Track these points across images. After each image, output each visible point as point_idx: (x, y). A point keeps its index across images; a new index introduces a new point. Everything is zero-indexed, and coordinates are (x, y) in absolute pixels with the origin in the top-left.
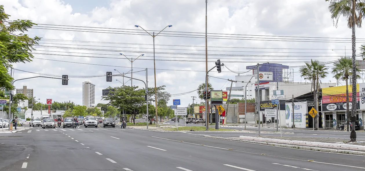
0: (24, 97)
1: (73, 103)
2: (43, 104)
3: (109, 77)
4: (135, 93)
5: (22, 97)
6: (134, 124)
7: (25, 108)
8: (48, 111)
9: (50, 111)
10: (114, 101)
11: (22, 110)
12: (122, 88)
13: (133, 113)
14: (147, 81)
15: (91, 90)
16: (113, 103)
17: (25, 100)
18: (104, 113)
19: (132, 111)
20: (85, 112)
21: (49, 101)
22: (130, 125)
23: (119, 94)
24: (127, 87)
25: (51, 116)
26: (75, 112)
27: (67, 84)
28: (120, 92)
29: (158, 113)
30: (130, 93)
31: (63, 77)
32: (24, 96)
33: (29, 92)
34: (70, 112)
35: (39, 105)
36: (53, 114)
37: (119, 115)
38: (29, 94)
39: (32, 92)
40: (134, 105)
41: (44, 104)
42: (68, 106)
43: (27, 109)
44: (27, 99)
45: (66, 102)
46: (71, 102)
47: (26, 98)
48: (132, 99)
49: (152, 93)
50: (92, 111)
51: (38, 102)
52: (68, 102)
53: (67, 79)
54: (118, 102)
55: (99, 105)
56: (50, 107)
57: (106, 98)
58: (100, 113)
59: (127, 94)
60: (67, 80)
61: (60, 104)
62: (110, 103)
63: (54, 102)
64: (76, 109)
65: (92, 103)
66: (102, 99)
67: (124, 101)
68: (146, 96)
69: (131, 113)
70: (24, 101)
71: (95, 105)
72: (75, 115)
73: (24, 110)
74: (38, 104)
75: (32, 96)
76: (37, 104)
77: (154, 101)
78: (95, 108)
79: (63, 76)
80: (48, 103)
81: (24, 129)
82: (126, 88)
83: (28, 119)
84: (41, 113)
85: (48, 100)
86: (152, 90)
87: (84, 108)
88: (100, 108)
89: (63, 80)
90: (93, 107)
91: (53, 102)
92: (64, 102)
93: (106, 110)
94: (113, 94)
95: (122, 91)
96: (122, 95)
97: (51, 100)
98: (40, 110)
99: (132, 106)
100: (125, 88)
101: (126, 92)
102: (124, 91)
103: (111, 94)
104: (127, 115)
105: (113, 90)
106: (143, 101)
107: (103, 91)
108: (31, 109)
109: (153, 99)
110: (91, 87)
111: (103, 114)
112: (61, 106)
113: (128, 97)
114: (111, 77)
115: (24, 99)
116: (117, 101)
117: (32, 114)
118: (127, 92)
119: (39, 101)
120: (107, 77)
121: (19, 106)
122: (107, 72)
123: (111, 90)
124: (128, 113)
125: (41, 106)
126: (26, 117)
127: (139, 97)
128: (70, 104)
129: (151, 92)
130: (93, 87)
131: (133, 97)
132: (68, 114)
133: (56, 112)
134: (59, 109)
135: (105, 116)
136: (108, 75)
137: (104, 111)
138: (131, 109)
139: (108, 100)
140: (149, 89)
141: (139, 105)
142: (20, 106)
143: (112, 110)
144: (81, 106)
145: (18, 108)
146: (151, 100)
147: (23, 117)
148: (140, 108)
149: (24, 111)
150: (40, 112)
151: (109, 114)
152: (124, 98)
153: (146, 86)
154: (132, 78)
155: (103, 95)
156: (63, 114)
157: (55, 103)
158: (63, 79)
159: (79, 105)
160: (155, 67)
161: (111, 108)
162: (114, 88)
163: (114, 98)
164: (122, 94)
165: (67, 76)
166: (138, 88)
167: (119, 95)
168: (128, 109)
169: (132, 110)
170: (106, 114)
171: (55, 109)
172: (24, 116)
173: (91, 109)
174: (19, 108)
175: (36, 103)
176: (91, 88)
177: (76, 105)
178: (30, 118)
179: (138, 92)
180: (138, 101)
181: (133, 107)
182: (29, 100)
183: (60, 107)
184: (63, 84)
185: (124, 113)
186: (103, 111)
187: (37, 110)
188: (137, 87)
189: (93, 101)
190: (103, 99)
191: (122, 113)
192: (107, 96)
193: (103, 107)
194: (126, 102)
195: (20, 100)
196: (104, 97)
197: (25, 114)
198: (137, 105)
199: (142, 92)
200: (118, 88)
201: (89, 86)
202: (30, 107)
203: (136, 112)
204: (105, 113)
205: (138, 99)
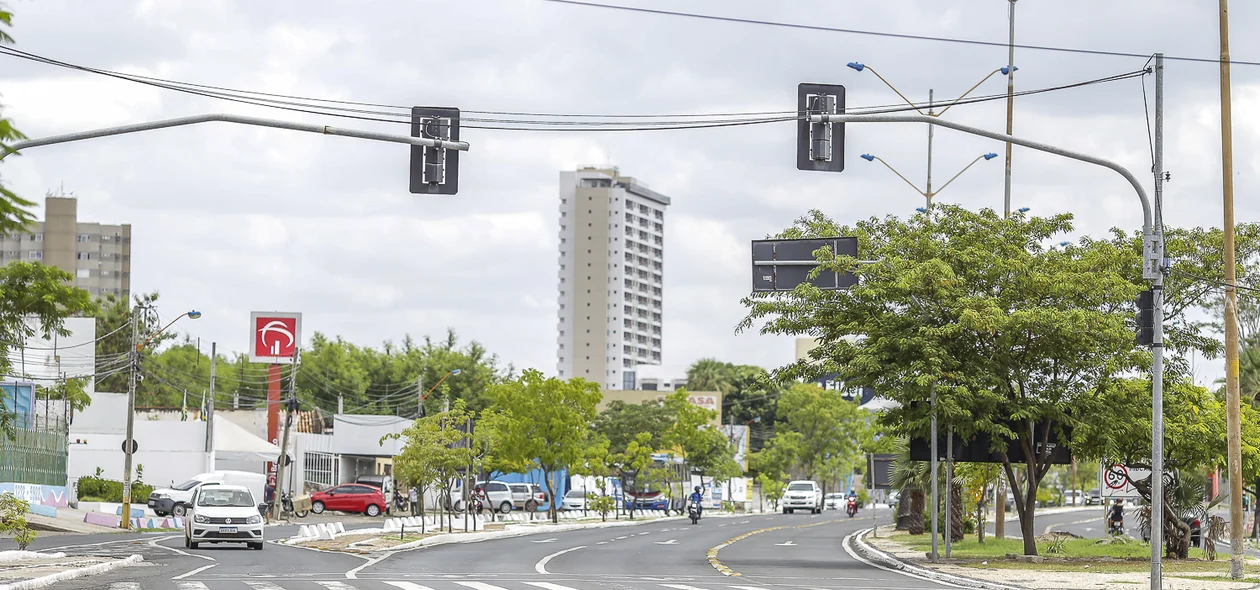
0: (62, 297)
1: (476, 353)
2: (219, 361)
3: (820, 126)
4: (1038, 276)
5: (48, 298)
6: (1030, 548)
7: (68, 392)
8: (261, 417)
9: (283, 415)
10: (851, 339)
11: (41, 404)
12: (928, 227)
13: (1016, 453)
14: (1156, 167)
15: (636, 238)
16: (846, 357)
17: (69, 323)
18: (743, 448)
19: (1014, 436)
20: (585, 433)
21: (273, 331)
22: (995, 562)
23: (903, 283)
24: (973, 218)
25: (288, 461)
26: (503, 428)
27: (451, 188)
28: (908, 267)
29: (1245, 457)
30: (993, 278)
31: (415, 125)
32: (62, 283)
33: (94, 247)
34: (458, 435)
35: (183, 367)
36: (304, 443)
37: (896, 470)
38: (95, 263)
39: (119, 250)
40: (1033, 384)
41: (232, 359)
42: (432, 380)
43: (86, 401)
44: (89, 310)
45: (419, 344)
46: (462, 348)
47: (76, 303)
48: (1015, 333)
49: (1186, 274)
50: (644, 427)
51: (180, 342)
52: (439, 341)
53: (455, 137)
54: (893, 348)
55: (702, 376)
56: (284, 385)
57: (786, 312)
58: (715, 450)
59: (973, 282)
60: (453, 156)
61: (365, 359)
62: (817, 355)
63: (319, 341)
64: (504, 403)
65: (642, 352)
66: (748, 322)
67: (944, 340)
68: (1146, 301)
69: (1003, 448)
70: (64, 333)
71: (670, 369)
72: (495, 456)
73: (58, 407)
74: (180, 356)
75: (119, 284)
76: (171, 361)
77: (1209, 348)
78: (676, 404)
79: (417, 112)
80: (261, 350)
81: (72, 573)
82: (963, 231)
83: (92, 489)
84: (209, 437)
85: (261, 322)
86: (1191, 252)
87: (580, 394)
88: (712, 402)
89: (416, 151)
90: (649, 396)
91: (305, 342)
92: (399, 347)
93: (770, 420)
94: (850, 280)
95: (923, 254)
96: (928, 290)
97: (291, 323)
98: (194, 406)
99: (1011, 395)
100: (950, 232)
101: (960, 267)
102: (946, 258)
103: (825, 278)
104: (965, 474)
105: (849, 244)
106: (1108, 343)
107: (759, 249)
108: (122, 401)
109: (1205, 333)
110: (636, 212)
111: (741, 455)
112: (374, 373)
113: (979, 308)
114: (839, 129)
115: (60, 307)
116: (883, 341)
117: (130, 447)
118: (973, 265)
119: (184, 332)
120: (803, 127)
121: (17, 367)
122: (804, 89)
123: (829, 240)
124: (976, 449)
125: (199, 376)
126: (78, 467)
127: (1080, 312)
128: (456, 362)
129: (1188, 267)
130: (651, 217)
131: (1027, 314)
132: (441, 448)
133: (330, 425)
134: (357, 406)
135: (752, 473)
136: (817, 107)
137: (754, 427)
138: (1002, 413)
139: (796, 328)
140: (1175, 242)
141: (1080, 382)
142: (29, 369)
143: (822, 419)
144: (553, 385)
145: (8, 387)
146: (1183, 340)
147: (51, 469)
148: (1084, 409)
149: (61, 413)
150: (194, 424)
151: (790, 453)
152: (946, 319)
153: (1153, 212)
154: (1010, 142)
155: (759, 286)
156: (397, 447)
157: (328, 353)
158: (421, 139)
159: (532, 375)
160: (1224, 46)
161: (808, 400)
162: (852, 226)
163: (857, 315)
164: (928, 281)
165: (454, 113)
166: (1068, 228)
167: (894, 294)
168: (976, 415)
169: (1013, 426)
170: (762, 457)
171: (328, 400)
172: (61, 462)
173: (633, 408)
174: (16, 387)
175: (164, 346)
176: (636, 225)
177: (501, 369)
178: (114, 472)
179: (1069, 269)
180: (1061, 348)
181: (1025, 403)
182: (100, 319)
183: (363, 387)
184: (416, 187)
185: (942, 452)
186: (742, 432)
187: (165, 406)
188: (1062, 222)
189: (648, 340)
190: (760, 322)
191: (919, 450)
192: (787, 299)
193: (739, 396)
194: (962, 351)
195: (33, 322)
196: (770, 309)
197: (72, 437)
198: (1055, 382)
199: (1104, 266)
200: (890, 227)
201: (614, 206)
202: (109, 384)
203: (1050, 447)
204: (756, 444)
205: (1068, 328)
